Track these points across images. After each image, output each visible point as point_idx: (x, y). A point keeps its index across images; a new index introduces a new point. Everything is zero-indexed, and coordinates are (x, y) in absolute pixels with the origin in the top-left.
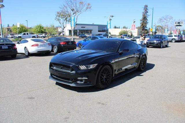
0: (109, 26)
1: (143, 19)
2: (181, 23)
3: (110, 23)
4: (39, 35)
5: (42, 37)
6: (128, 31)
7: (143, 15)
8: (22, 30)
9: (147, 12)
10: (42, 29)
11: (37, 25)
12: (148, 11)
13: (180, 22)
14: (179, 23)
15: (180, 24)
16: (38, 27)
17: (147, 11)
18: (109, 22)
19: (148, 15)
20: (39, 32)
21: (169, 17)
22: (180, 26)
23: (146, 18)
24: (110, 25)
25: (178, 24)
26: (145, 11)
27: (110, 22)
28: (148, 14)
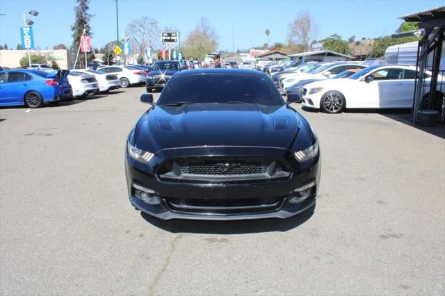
0: (29, 41)
1: (79, 25)
2: (173, 35)
3: (31, 33)
6: (43, 55)
7: (77, 16)
9: (87, 8)
12: (88, 5)
13: (171, 34)
14: (169, 35)
15: (172, 38)
17: (85, 5)
18: (26, 30)
19: (90, 15)
21: (149, 21)
22: (173, 41)
23: (85, 23)
24: (32, 39)
25: (169, 38)
26: (81, 5)
27: (28, 29)
28: (88, 12)
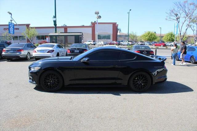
4: (168, 44)
5: (170, 46)
8: (151, 37)
10: (173, 37)
11: (168, 33)
16: (169, 35)
20: (169, 40)
